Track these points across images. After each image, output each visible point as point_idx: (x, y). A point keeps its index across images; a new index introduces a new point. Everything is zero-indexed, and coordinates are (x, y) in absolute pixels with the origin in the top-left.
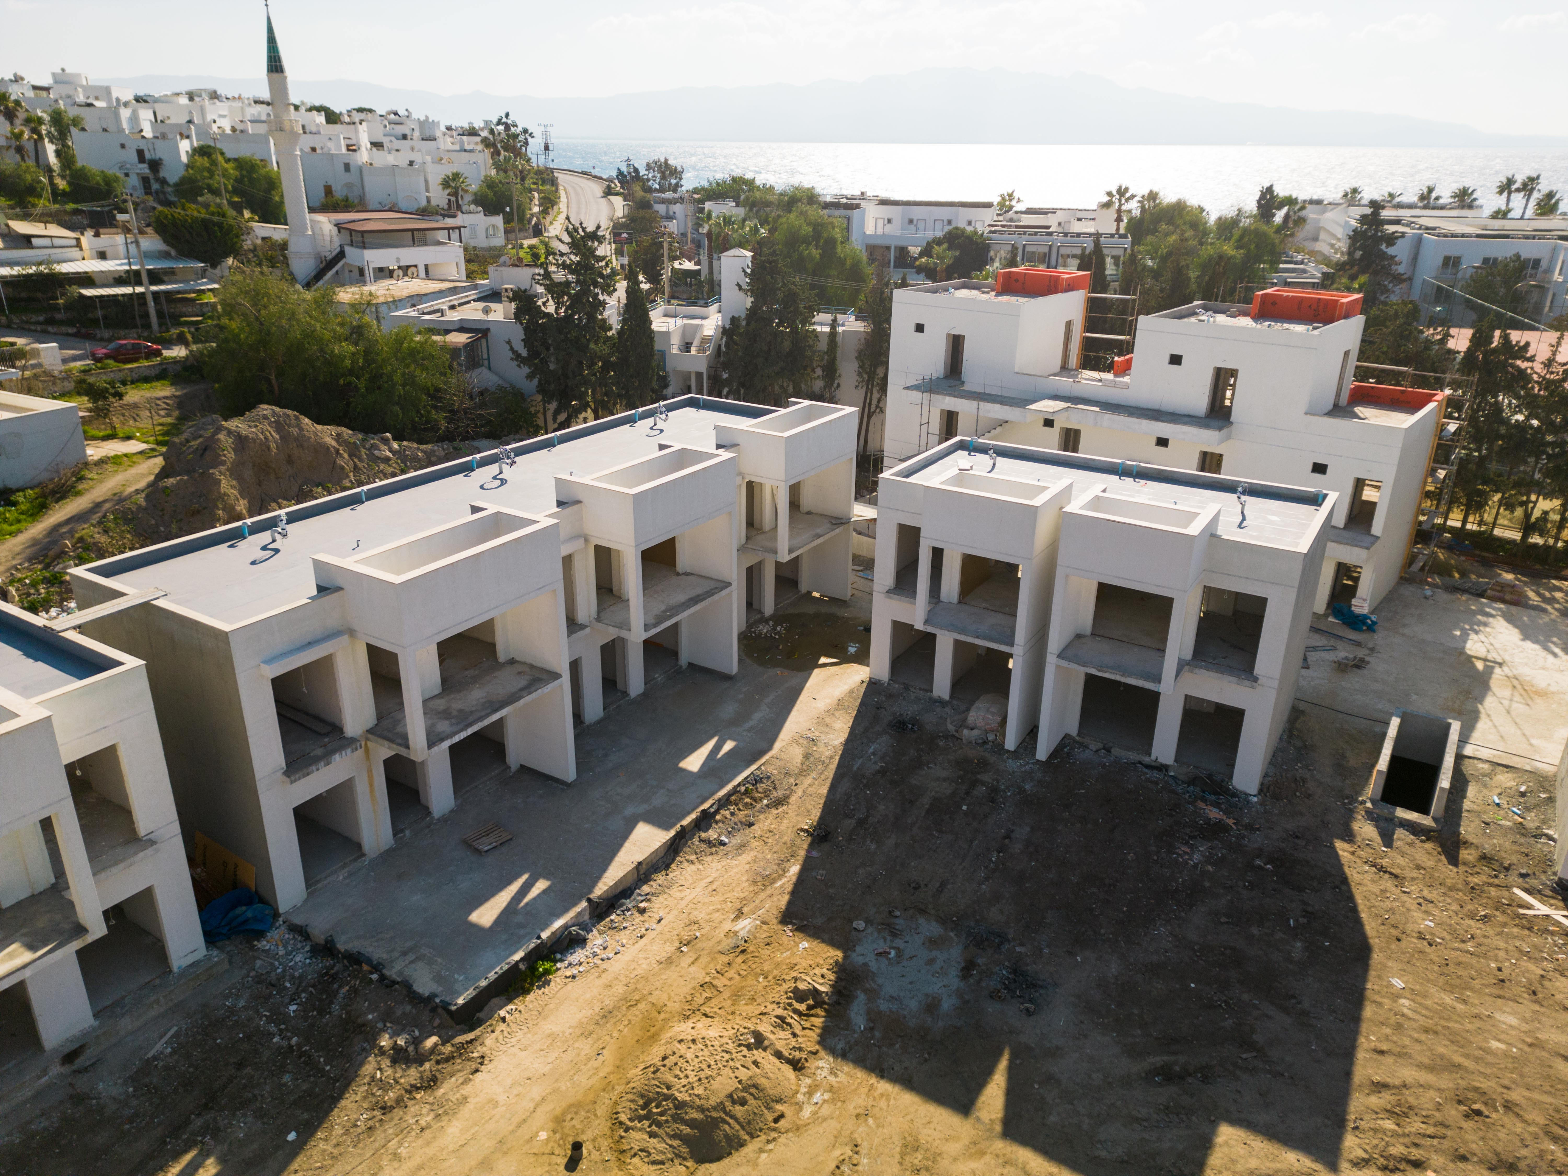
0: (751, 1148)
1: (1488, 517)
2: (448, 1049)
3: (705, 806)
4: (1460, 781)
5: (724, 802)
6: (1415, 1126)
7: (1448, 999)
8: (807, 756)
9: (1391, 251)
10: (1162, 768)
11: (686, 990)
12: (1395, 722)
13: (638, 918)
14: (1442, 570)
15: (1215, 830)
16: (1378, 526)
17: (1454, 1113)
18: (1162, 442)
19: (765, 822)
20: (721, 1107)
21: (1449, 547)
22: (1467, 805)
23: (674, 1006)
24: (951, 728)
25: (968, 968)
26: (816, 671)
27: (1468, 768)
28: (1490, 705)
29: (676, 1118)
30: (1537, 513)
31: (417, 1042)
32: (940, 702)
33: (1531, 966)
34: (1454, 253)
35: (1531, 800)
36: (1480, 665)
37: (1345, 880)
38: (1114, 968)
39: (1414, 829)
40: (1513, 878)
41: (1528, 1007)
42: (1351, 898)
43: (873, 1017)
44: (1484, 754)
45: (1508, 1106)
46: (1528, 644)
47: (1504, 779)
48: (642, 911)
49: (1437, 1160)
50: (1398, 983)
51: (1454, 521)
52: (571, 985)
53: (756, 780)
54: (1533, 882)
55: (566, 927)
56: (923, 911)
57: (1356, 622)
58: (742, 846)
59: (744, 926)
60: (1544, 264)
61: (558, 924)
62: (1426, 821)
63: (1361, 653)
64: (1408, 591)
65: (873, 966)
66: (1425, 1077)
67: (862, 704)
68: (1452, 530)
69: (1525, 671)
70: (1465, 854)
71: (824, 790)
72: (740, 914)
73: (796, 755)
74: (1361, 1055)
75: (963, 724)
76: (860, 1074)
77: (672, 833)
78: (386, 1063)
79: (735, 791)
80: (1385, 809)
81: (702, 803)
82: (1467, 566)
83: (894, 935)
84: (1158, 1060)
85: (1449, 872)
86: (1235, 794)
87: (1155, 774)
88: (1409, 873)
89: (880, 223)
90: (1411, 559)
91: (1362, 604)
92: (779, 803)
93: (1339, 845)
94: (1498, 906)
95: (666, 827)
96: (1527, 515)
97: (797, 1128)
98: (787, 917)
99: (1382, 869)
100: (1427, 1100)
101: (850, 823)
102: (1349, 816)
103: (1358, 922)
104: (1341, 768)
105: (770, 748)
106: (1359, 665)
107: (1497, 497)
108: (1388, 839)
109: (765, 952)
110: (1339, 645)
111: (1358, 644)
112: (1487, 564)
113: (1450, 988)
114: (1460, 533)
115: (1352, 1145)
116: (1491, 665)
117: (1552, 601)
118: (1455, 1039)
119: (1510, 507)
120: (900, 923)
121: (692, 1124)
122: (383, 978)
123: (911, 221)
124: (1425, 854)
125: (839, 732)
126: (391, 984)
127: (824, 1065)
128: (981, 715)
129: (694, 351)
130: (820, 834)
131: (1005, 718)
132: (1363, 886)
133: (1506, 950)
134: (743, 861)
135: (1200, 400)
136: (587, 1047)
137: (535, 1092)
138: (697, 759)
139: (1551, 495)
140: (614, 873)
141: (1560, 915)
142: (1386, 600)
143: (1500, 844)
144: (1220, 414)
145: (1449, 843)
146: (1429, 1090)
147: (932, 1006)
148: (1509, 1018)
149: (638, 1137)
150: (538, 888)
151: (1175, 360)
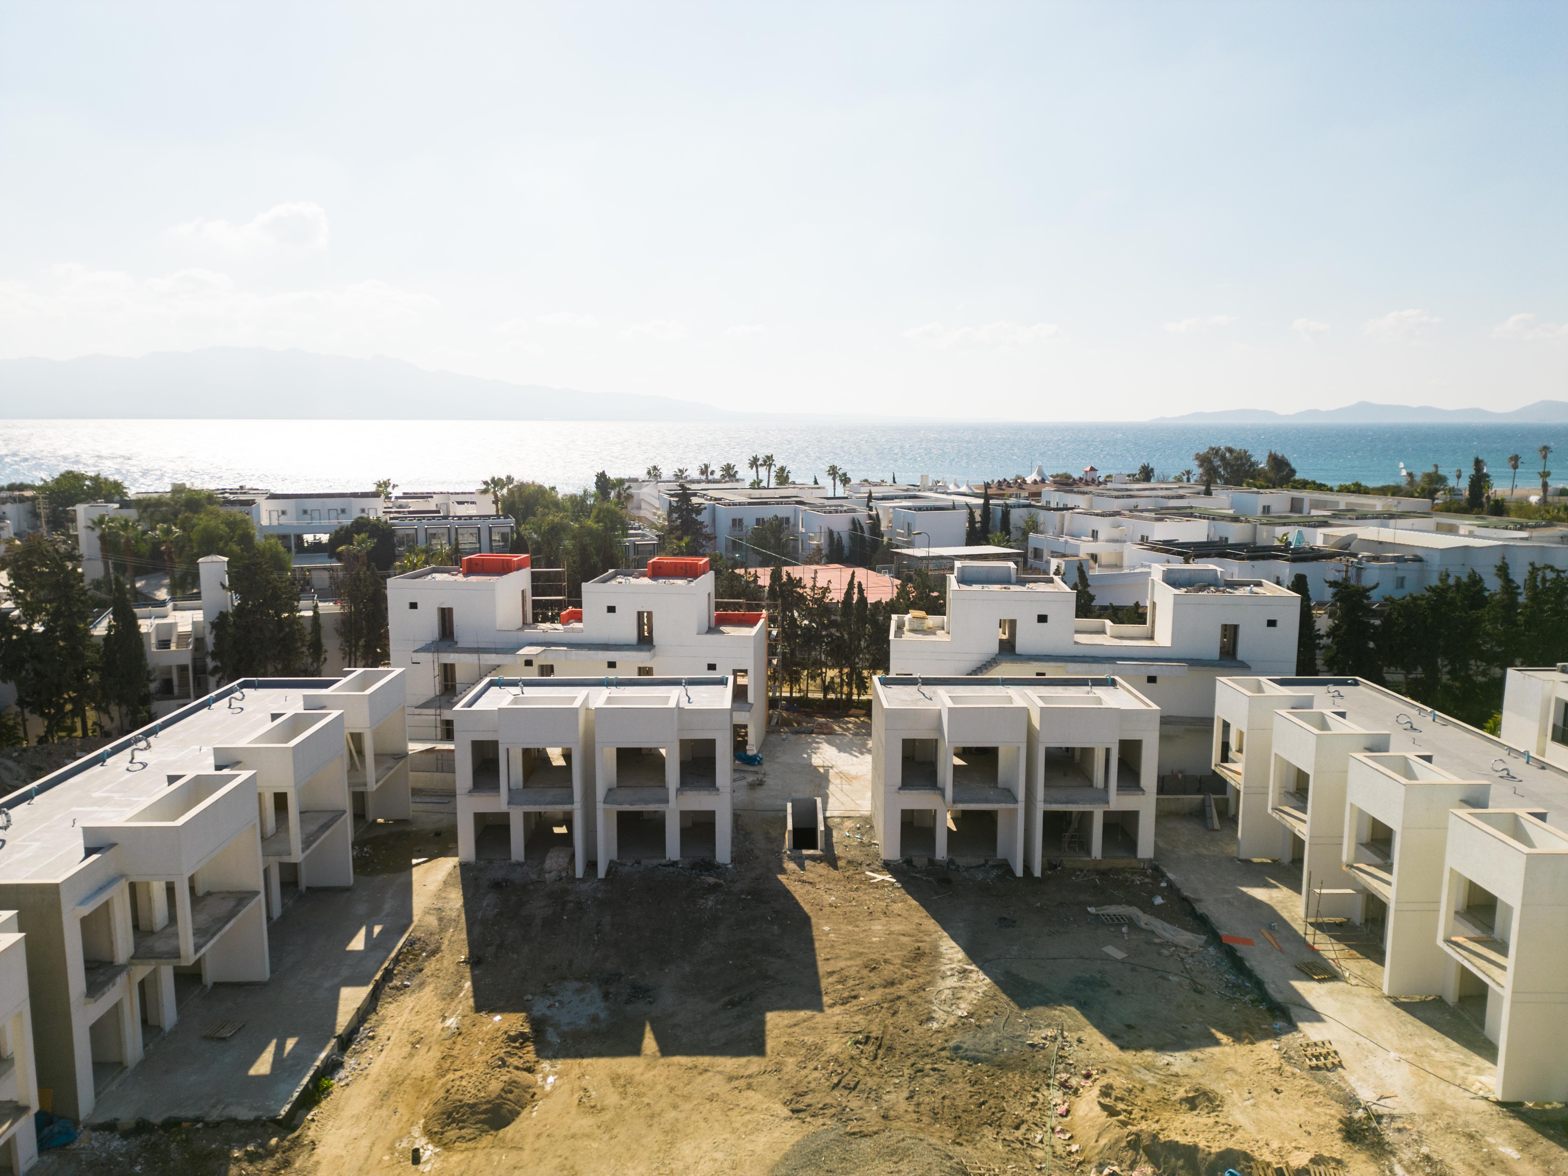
0: (524, 1113)
1: (803, 687)
2: (286, 1143)
3: (386, 965)
4: (828, 831)
5: (396, 961)
6: (851, 983)
7: (850, 928)
8: (440, 919)
9: (700, 518)
10: (674, 864)
11: (434, 1063)
12: (789, 805)
13: (372, 1043)
14: (787, 722)
15: (715, 888)
16: (751, 698)
17: (865, 972)
18: (612, 663)
19: (430, 967)
20: (500, 1096)
21: (787, 709)
22: (834, 840)
23: (430, 1076)
24: (534, 877)
25: (606, 996)
26: (414, 870)
27: (830, 822)
28: (832, 789)
29: (473, 1114)
30: (828, 679)
31: (263, 1145)
32: (519, 864)
33: (881, 903)
34: (738, 517)
35: (863, 830)
36: (822, 770)
37: (788, 892)
38: (687, 969)
39: (813, 858)
40: (864, 867)
41: (884, 920)
42: (793, 898)
43: (563, 1036)
44: (836, 814)
45: (886, 961)
46: (842, 754)
47: (849, 824)
48: (373, 1038)
49: (862, 992)
50: (827, 928)
51: (786, 693)
52: (348, 1090)
53: (411, 943)
54: (874, 866)
55: (328, 1057)
56: (565, 979)
57: (752, 761)
58: (422, 985)
59: (452, 1022)
60: (792, 520)
61: (323, 1055)
62: (818, 852)
63: (760, 777)
64: (773, 738)
65: (549, 1013)
66: (849, 963)
67: (463, 879)
68: (786, 698)
69: (844, 768)
70: (841, 863)
71: (464, 936)
72: (444, 1018)
73: (432, 921)
74: (820, 963)
75: (542, 871)
76: (569, 1061)
77: (371, 987)
78: (245, 1165)
79: (400, 953)
80: (797, 852)
81: (382, 963)
82: (799, 718)
83: (553, 995)
84: (726, 999)
85: (834, 874)
86: (719, 867)
87: (671, 869)
88: (817, 880)
89: (275, 515)
90: (770, 718)
91: (752, 749)
92: (434, 953)
93: (780, 877)
94: (861, 882)
95: (366, 984)
96: (824, 681)
97: (547, 1095)
98: (479, 1008)
99: (804, 882)
100: (852, 971)
101: (492, 949)
102: (780, 861)
103: (801, 909)
104: (768, 839)
105: (411, 921)
106: (761, 783)
107: (805, 673)
108: (802, 867)
109: (475, 1030)
110: (746, 775)
111: (756, 773)
112: (809, 715)
113: (849, 923)
114: (791, 700)
115: (826, 999)
116: (827, 769)
117: (848, 729)
118: (858, 943)
119: (813, 678)
120: (554, 989)
121: (485, 1112)
122: (207, 1124)
123: (305, 512)
124: (822, 869)
125: (455, 900)
126: (217, 1125)
127: (546, 1065)
128: (554, 861)
129: (173, 647)
130: (475, 961)
131: (573, 856)
132: (798, 891)
133: (869, 899)
134: (428, 991)
135: (631, 634)
136: (384, 1112)
137: (365, 1143)
138: (358, 943)
139: (832, 667)
140: (344, 1019)
141: (888, 878)
142: (764, 745)
143: (854, 854)
144: (645, 641)
145: (830, 859)
146: (852, 967)
147: (594, 1019)
148: (877, 927)
149: (452, 1133)
150: (290, 1043)
151: (611, 609)
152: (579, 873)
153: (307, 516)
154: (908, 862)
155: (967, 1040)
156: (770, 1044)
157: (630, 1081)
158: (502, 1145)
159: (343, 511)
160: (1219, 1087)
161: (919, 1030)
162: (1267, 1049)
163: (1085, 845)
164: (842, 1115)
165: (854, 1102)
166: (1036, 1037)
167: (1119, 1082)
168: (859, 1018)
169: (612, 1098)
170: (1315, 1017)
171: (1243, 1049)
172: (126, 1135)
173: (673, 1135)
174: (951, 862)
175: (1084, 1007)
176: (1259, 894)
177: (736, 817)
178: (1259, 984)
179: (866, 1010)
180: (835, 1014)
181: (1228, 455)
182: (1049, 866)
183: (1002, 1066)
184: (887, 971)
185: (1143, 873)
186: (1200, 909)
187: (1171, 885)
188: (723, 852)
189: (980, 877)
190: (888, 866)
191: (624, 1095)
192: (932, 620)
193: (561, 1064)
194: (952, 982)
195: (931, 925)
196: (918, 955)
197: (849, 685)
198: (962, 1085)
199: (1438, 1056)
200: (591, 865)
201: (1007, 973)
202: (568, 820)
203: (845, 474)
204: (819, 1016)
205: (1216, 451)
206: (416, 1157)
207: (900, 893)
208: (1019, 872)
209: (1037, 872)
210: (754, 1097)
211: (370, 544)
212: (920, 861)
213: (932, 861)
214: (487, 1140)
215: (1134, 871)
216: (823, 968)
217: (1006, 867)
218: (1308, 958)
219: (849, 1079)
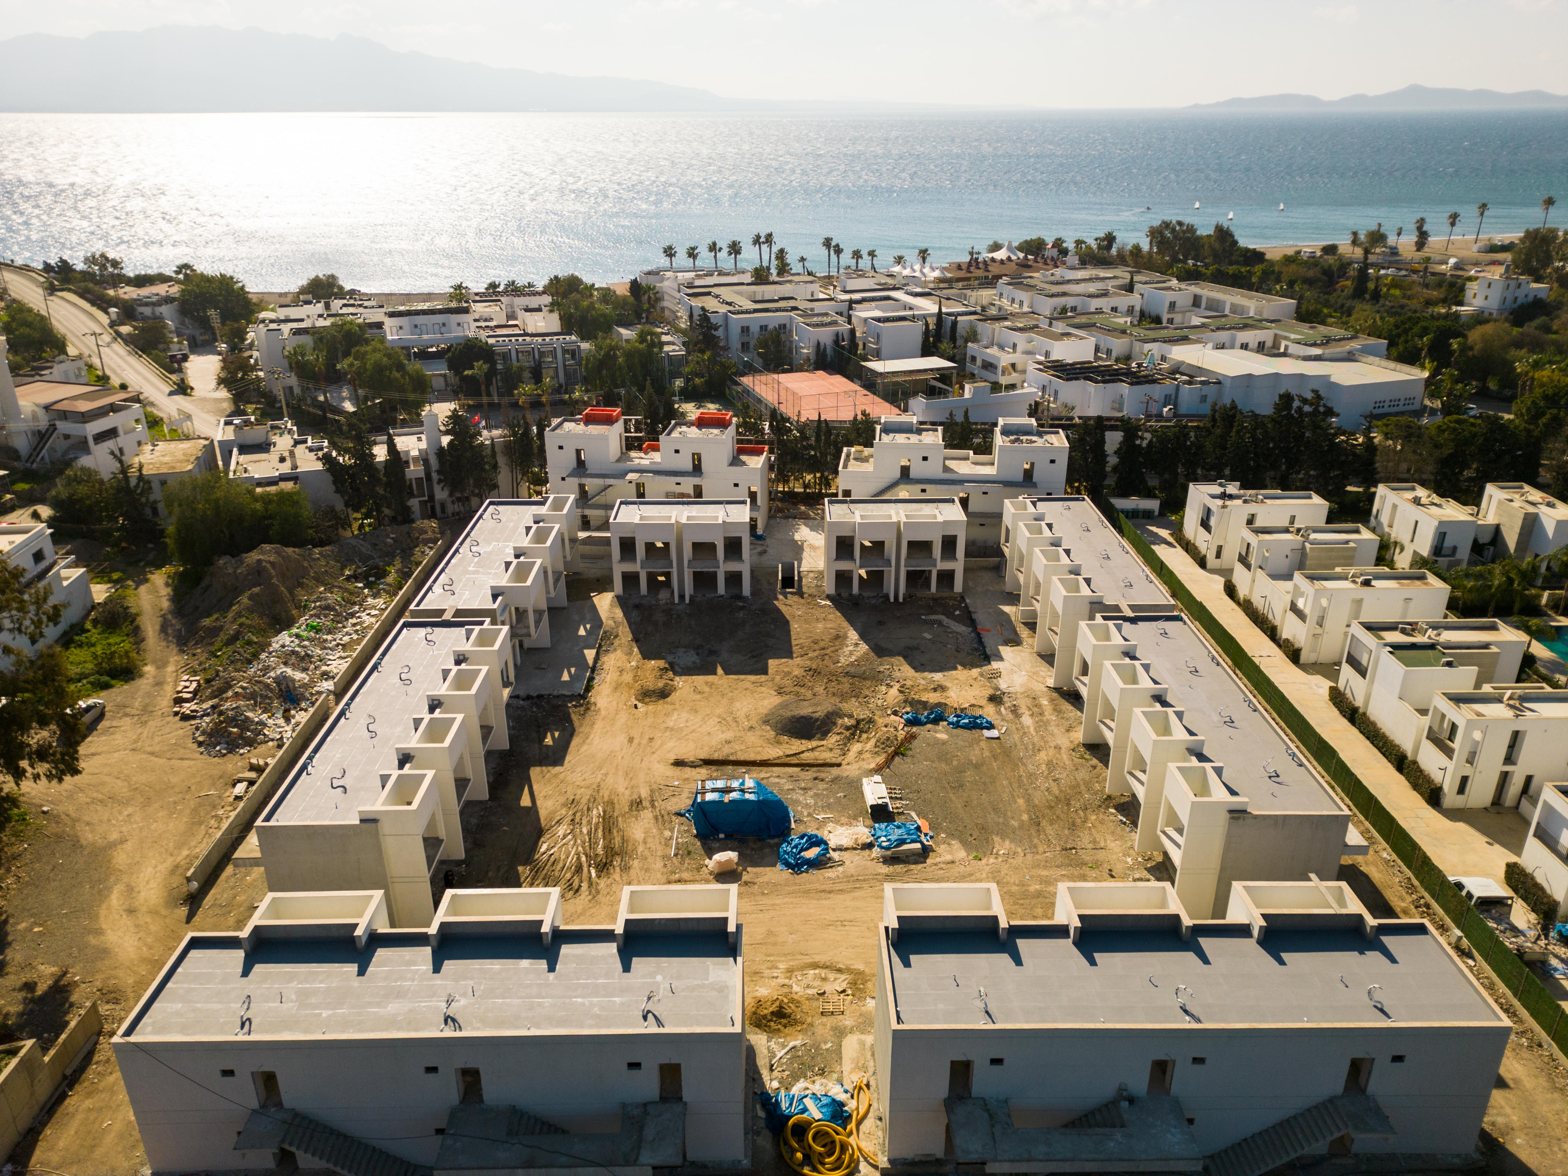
0: (674, 694)
1: (791, 485)
2: (586, 703)
3: (598, 641)
4: (800, 578)
5: (601, 639)
6: (806, 648)
7: (808, 625)
8: (615, 622)
9: (716, 332)
10: (722, 596)
11: (631, 678)
12: (780, 565)
14: (780, 510)
15: (743, 608)
16: (759, 503)
17: (812, 644)
18: (678, 484)
19: (617, 642)
20: (663, 688)
21: (781, 500)
22: (803, 583)
23: (631, 682)
24: (654, 602)
25: (698, 654)
26: (594, 598)
27: (802, 574)
28: (805, 555)
29: (654, 694)
30: (807, 480)
31: (578, 703)
32: (646, 597)
33: (823, 614)
34: (745, 325)
35: (818, 578)
36: (800, 543)
37: (779, 609)
38: (732, 644)
39: (791, 593)
40: (817, 597)
41: (824, 622)
42: (781, 612)
43: (682, 667)
44: (805, 569)
45: (822, 640)
46: (811, 532)
47: (812, 575)
48: (602, 669)
49: (810, 652)
50: (797, 626)
51: (780, 489)
52: (601, 686)
53: (605, 632)
54: (821, 597)
55: (588, 675)
56: (678, 647)
57: (760, 538)
58: (615, 650)
59: (633, 663)
62: (794, 590)
63: (764, 548)
64: (772, 522)
65: (674, 660)
66: (805, 640)
67: (620, 603)
68: (781, 492)
69: (812, 542)
70: (805, 595)
71: (628, 629)
72: (630, 662)
73: (612, 623)
74: (793, 640)
75: (657, 600)
76: (687, 677)
77: (595, 650)
78: (574, 709)
79: (602, 636)
80: (784, 590)
81: (596, 640)
82: (789, 506)
83: (675, 653)
84: (751, 655)
85: (802, 601)
86: (744, 597)
87: (721, 599)
88: (793, 604)
89: (394, 330)
90: (770, 510)
91: (760, 531)
92: (616, 636)
93: (775, 602)
94: (815, 605)
95: (593, 649)
96: (804, 482)
97: (681, 688)
98: (643, 658)
99: (787, 604)
100: (807, 644)
101: (642, 634)
102: (775, 594)
103: (785, 617)
104: (770, 584)
105: (602, 623)
106: (765, 552)
107: (793, 477)
108: (786, 597)
109: (645, 666)
110: (758, 547)
111: (762, 545)
112: (795, 504)
113: (807, 623)
114: (783, 492)
115: (794, 655)
116: (803, 542)
118: (810, 632)
119: (798, 480)
120: (675, 651)
121: (658, 693)
122: (554, 696)
123: (416, 326)
124: (796, 598)
125: (619, 613)
126: (558, 696)
127: (677, 678)
128: (663, 595)
129: (412, 468)
130: (636, 640)
131: (673, 592)
132: (783, 609)
133: (817, 613)
134: (619, 652)
135: (689, 466)
136: (618, 694)
137: (615, 703)
138: (582, 632)
139: (809, 473)
140: (590, 662)
141: (828, 603)
142: (767, 527)
143: (813, 591)
144: (697, 469)
145: (800, 594)
146: (806, 642)
147: (694, 663)
148: (820, 625)
149: (647, 700)
150: (573, 670)
151: (677, 451)
152: (676, 600)
153: (417, 330)
154: (839, 595)
155: (852, 670)
156: (770, 671)
157: (713, 684)
158: (667, 703)
159: (444, 325)
160: (948, 685)
161: (832, 666)
162: (975, 672)
163: (928, 586)
164: (797, 694)
165: (802, 690)
166: (881, 669)
167: (909, 683)
168: (808, 662)
169: (707, 689)
170: (1001, 659)
171: (966, 672)
172: (523, 700)
173: (732, 700)
174: (860, 595)
175: (905, 657)
176: (1007, 609)
177: (752, 572)
178: (984, 647)
179: (811, 659)
180: (798, 661)
181: (1178, 228)
182: (908, 596)
183: (865, 679)
184: (822, 644)
185: (955, 599)
186: (974, 616)
187: (966, 606)
188: (746, 590)
189: (874, 602)
190: (829, 597)
191: (711, 688)
192: (867, 451)
193: (683, 678)
194: (851, 648)
195: (846, 624)
196: (837, 637)
197: (820, 484)
198: (847, 686)
199: (1042, 673)
200: (682, 597)
201: (876, 645)
202: (668, 575)
203: (838, 245)
204: (790, 661)
205: (1166, 225)
206: (636, 707)
207: (834, 610)
208: (892, 600)
209: (901, 600)
210: (763, 689)
211: (486, 367)
212: (845, 594)
213: (851, 595)
214: (661, 702)
215: (951, 598)
216: (794, 643)
217: (887, 597)
218: (1012, 637)
219: (802, 683)
